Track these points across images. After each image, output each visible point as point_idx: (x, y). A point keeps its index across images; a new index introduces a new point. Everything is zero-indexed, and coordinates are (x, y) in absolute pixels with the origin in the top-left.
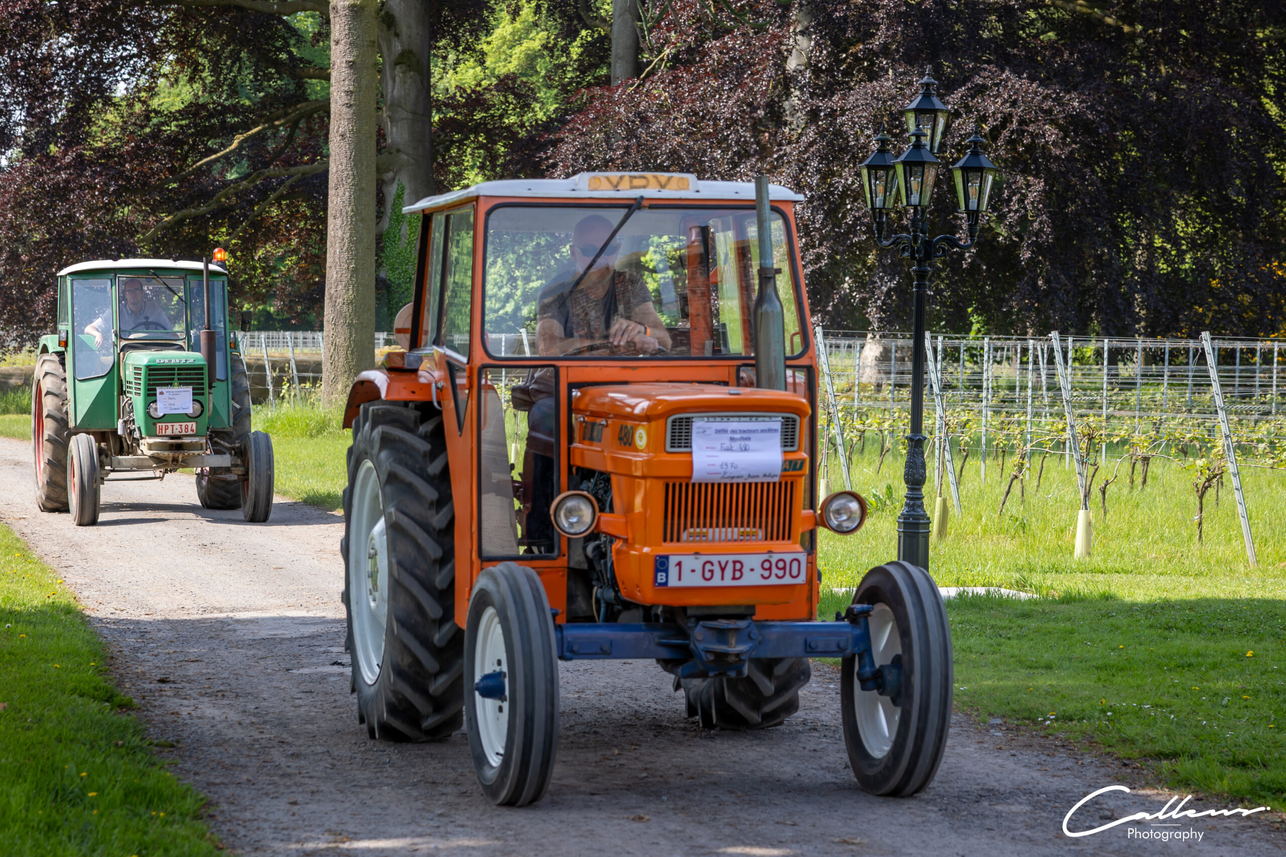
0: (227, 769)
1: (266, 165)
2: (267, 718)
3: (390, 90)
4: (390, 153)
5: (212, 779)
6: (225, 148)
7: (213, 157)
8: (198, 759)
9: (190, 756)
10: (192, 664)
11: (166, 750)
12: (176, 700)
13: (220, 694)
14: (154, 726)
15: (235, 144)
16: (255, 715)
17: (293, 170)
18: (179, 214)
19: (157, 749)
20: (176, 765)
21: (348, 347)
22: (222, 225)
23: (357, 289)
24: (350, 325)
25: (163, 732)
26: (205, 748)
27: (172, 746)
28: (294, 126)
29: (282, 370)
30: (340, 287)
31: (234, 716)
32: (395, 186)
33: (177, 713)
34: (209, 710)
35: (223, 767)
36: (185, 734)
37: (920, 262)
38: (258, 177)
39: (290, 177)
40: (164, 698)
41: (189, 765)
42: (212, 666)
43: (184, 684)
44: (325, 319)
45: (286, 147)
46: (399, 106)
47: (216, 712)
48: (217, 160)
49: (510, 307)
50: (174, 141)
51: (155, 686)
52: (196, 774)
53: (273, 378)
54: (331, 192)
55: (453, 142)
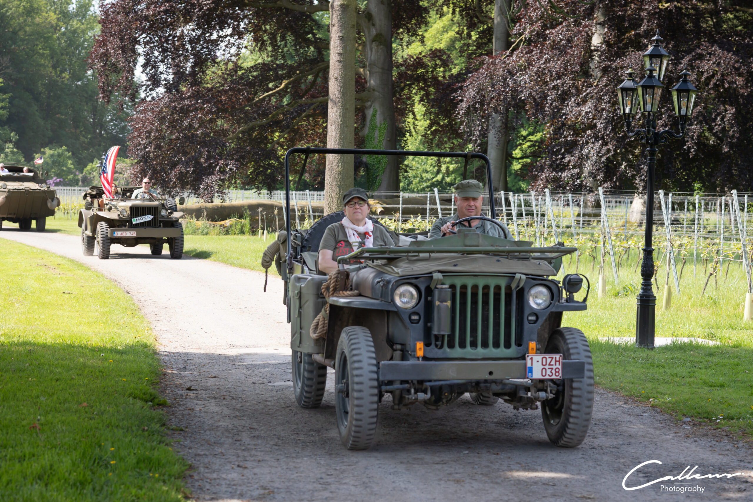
0: (211, 445)
1: (301, 97)
2: (246, 413)
3: (369, 56)
4: (369, 91)
5: (199, 452)
6: (278, 87)
7: (271, 92)
8: (195, 439)
9: (191, 437)
10: (212, 379)
11: (177, 432)
12: (195, 401)
13: (222, 398)
14: (176, 417)
15: (283, 86)
16: (239, 410)
17: (315, 100)
18: (251, 124)
19: (172, 432)
20: (179, 443)
21: (338, 198)
22: (275, 131)
23: (343, 166)
24: (339, 186)
25: (180, 421)
26: (202, 432)
27: (182, 430)
28: (316, 76)
29: (303, 212)
30: (334, 164)
31: (226, 411)
32: (372, 109)
33: (193, 409)
34: (213, 407)
35: (209, 444)
36: (193, 423)
37: (652, 146)
38: (295, 104)
39: (312, 104)
40: (188, 400)
41: (187, 443)
42: (223, 380)
43: (202, 392)
44: (326, 182)
45: (312, 87)
46: (375, 65)
47: (216, 409)
48: (273, 95)
49: (439, 177)
50: (251, 84)
51: (184, 392)
52: (190, 448)
53: (299, 216)
54: (330, 110)
55: (406, 85)
